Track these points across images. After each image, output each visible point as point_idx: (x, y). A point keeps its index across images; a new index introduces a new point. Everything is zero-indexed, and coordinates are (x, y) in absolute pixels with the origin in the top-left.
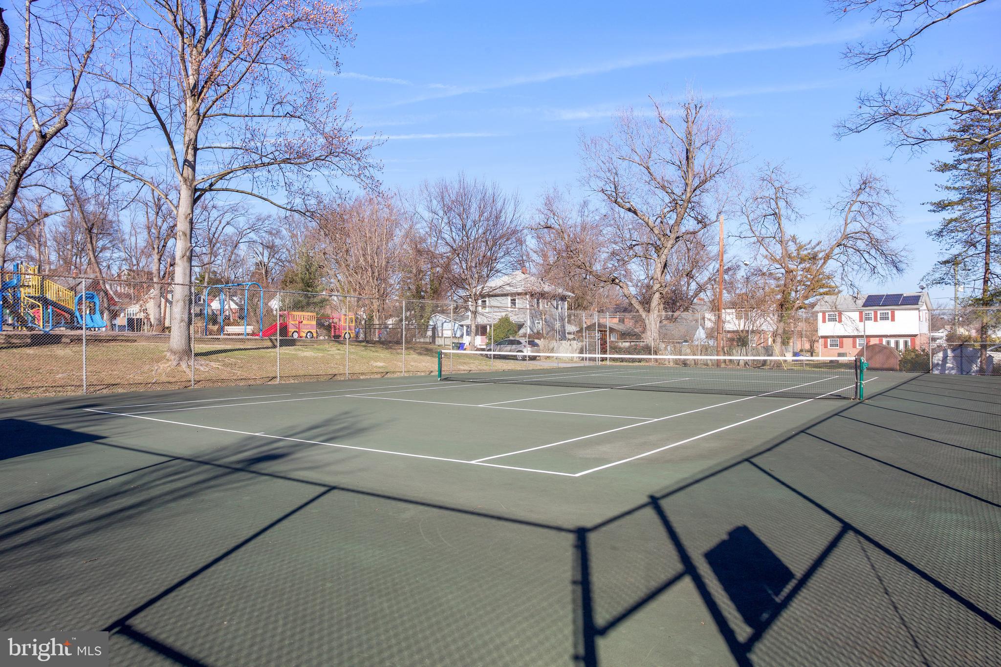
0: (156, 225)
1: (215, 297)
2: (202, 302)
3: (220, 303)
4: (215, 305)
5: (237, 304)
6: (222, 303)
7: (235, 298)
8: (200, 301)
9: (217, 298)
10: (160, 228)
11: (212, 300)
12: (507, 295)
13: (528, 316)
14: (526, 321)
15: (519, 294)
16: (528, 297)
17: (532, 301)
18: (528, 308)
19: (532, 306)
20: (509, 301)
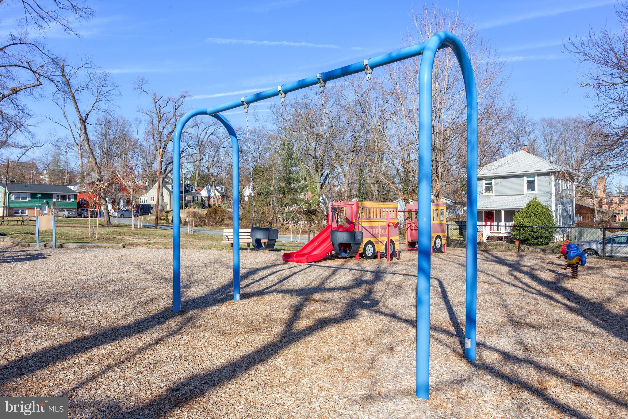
0: (158, 131)
1: (203, 187)
2: (194, 191)
3: (207, 192)
4: (204, 193)
5: (219, 192)
6: (209, 191)
7: (218, 188)
8: (192, 190)
9: (205, 188)
10: (161, 133)
11: (201, 190)
12: (522, 176)
13: (553, 199)
14: (550, 206)
15: (539, 175)
16: (553, 177)
17: (556, 182)
18: (553, 190)
19: (556, 188)
20: (525, 182)
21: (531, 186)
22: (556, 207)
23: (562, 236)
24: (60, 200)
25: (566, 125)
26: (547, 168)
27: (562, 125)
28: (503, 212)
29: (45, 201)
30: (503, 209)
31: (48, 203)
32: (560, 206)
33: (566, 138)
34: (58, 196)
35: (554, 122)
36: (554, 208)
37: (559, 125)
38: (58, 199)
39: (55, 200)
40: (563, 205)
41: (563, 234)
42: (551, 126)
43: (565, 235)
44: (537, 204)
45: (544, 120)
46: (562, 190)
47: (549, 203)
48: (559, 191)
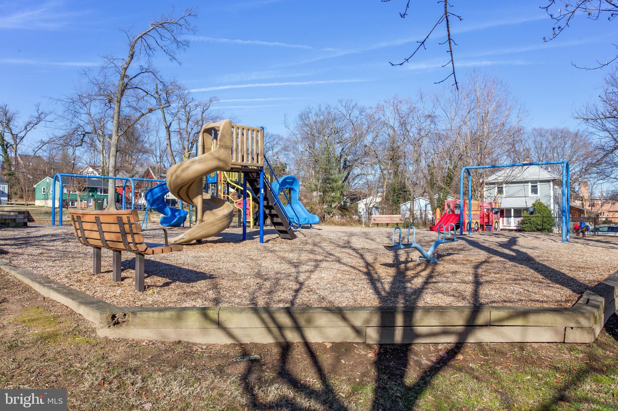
0: (187, 132)
12: (527, 182)
13: (552, 201)
14: (550, 206)
15: (541, 181)
16: (551, 184)
17: (554, 187)
18: (552, 194)
19: (554, 192)
20: (530, 187)
21: (534, 190)
22: (554, 207)
23: (558, 229)
24: (103, 194)
25: (554, 134)
26: (547, 177)
27: (551, 134)
28: (512, 210)
29: (91, 194)
30: (512, 208)
31: (93, 196)
32: (557, 206)
33: (554, 146)
34: (101, 190)
35: (544, 132)
36: (552, 207)
37: (549, 134)
38: (101, 193)
39: (99, 193)
40: (558, 205)
41: (559, 228)
42: (541, 135)
43: (560, 229)
44: (541, 204)
45: (535, 129)
46: (558, 194)
47: (548, 203)
48: (556, 194)
